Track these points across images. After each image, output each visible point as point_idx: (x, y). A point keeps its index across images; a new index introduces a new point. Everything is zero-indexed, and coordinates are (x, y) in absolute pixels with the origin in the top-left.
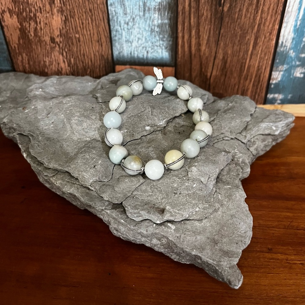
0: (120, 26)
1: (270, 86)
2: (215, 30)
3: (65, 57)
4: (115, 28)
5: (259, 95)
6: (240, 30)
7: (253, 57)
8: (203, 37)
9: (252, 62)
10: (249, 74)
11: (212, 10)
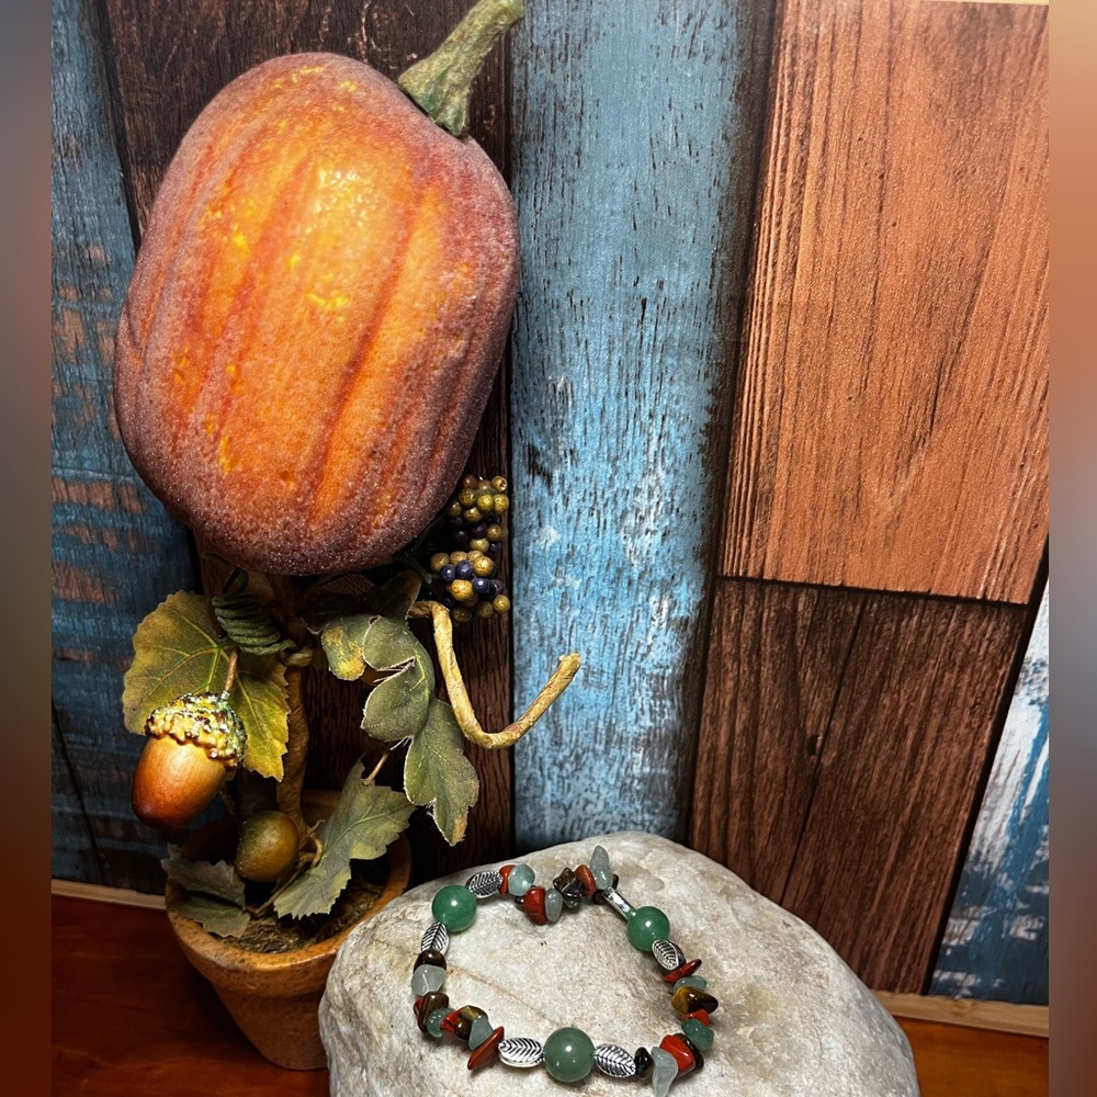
0: (541, 769)
1: (941, 952)
2: (796, 804)
4: (527, 773)
5: (910, 969)
6: (862, 812)
7: (896, 878)
8: (762, 816)
9: (894, 889)
10: (886, 918)
11: (790, 760)
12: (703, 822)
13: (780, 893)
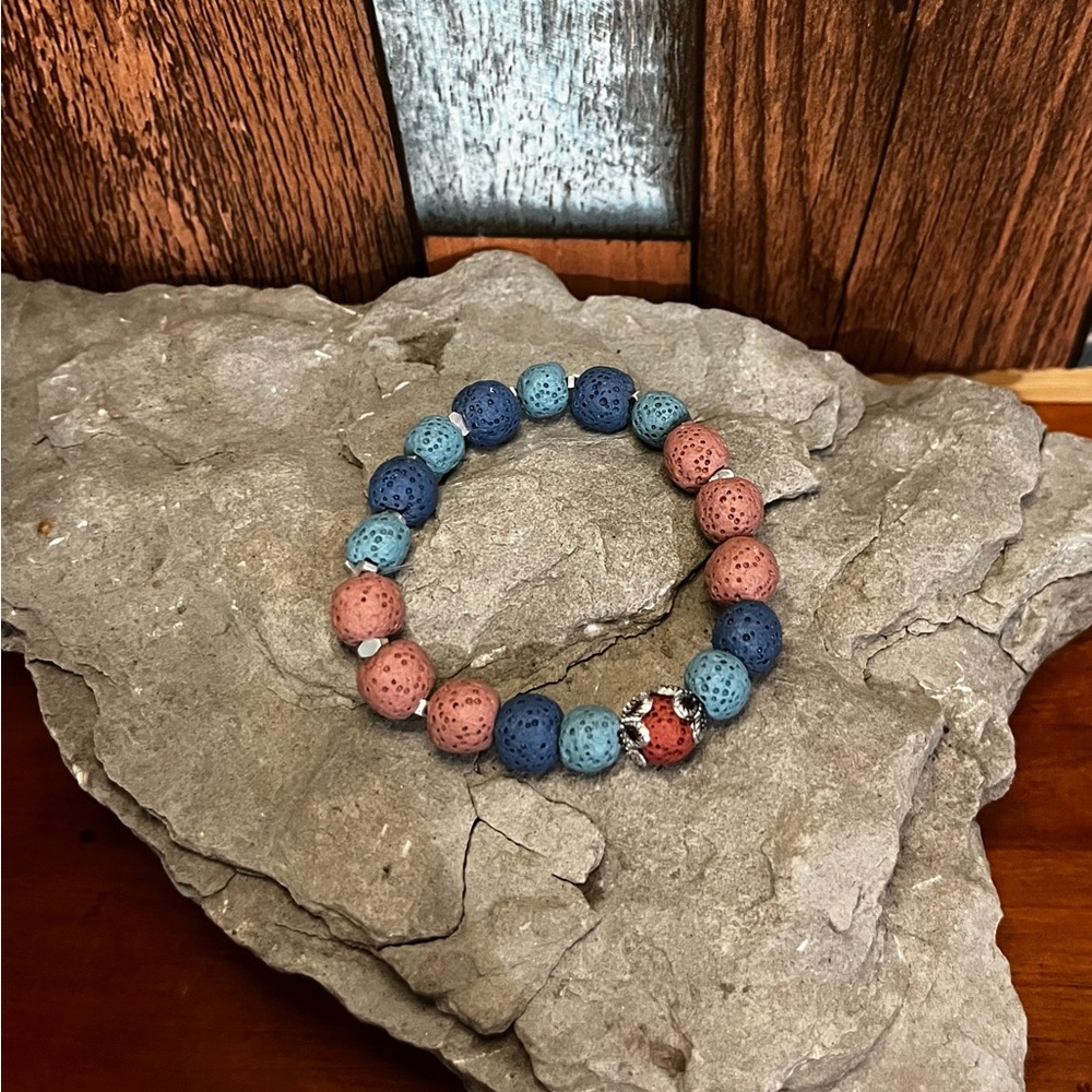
2: (874, 101)
3: (193, 206)
4: (413, 98)
5: (1051, 335)
6: (986, 100)
7: (1036, 202)
8: (819, 127)
9: (1033, 219)
10: (1018, 264)
11: (865, 22)
12: (722, 150)
13: (852, 248)
